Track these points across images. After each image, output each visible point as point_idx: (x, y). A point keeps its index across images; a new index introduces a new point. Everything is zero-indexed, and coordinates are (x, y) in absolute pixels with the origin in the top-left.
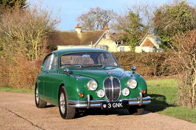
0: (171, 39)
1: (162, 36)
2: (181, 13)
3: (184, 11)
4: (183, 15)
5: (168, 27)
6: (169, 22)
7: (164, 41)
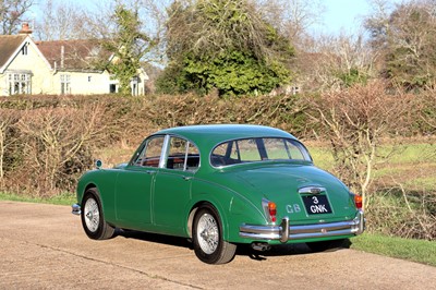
0: (205, 68)
1: (187, 61)
2: (227, 13)
3: (235, 9)
4: (233, 19)
5: (202, 43)
6: (203, 32)
7: (191, 71)
